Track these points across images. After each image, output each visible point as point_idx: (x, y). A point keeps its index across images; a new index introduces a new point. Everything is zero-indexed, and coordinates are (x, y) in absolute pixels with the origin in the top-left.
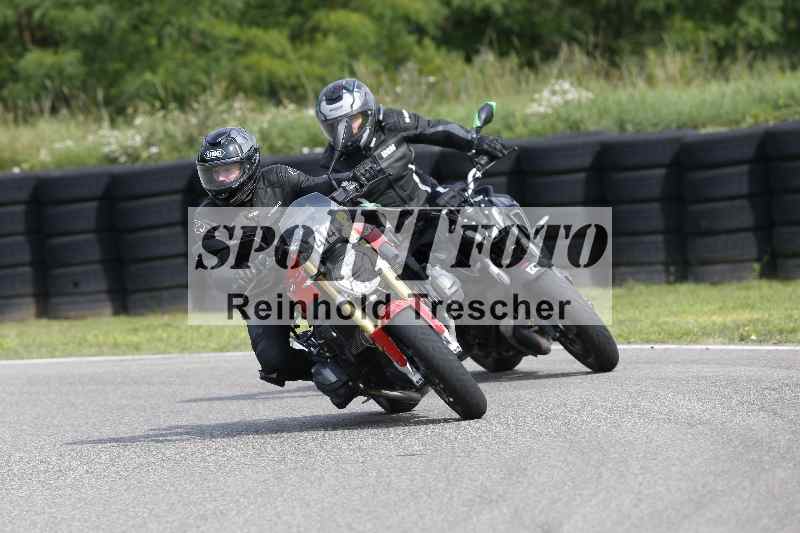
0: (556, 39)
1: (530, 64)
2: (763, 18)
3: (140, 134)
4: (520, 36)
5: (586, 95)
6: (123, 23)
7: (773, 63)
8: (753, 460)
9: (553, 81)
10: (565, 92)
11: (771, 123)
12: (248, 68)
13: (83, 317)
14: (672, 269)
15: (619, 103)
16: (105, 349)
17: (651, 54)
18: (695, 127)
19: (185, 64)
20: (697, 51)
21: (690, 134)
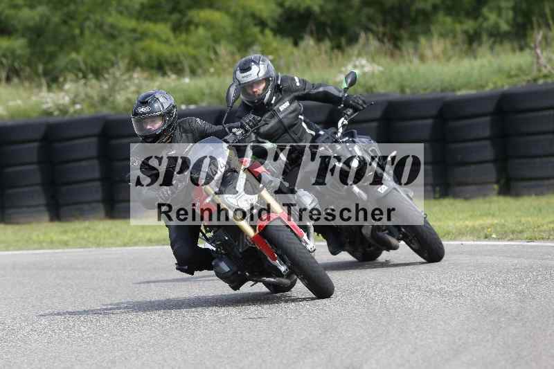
0: (357, 29)
1: (339, 47)
2: (499, 15)
3: (69, 96)
4: (332, 27)
5: (377, 69)
6: (56, 19)
7: (507, 46)
8: (493, 321)
9: (354, 58)
10: (363, 66)
11: (506, 87)
12: (143, 50)
13: (29, 223)
14: (438, 189)
15: (401, 74)
16: (44, 244)
17: (423, 40)
18: (454, 90)
19: (99, 47)
20: (455, 37)
21: (449, 95)
